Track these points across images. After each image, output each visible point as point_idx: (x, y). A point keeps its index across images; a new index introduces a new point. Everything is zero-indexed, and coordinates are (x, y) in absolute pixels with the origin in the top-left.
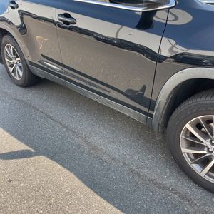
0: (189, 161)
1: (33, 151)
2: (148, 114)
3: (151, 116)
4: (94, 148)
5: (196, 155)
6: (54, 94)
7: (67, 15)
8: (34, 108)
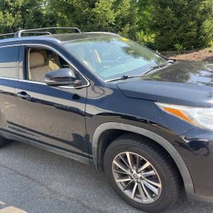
0: (122, 188)
1: (3, 203)
2: (89, 157)
3: (92, 158)
4: (55, 192)
5: (126, 183)
6: (23, 152)
7: (24, 93)
8: (4, 166)
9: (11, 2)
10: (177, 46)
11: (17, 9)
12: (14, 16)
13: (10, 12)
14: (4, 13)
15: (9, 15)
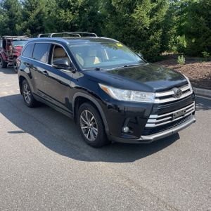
9: (73, 2)
10: (205, 53)
11: (76, 9)
12: (73, 14)
13: (71, 10)
14: (66, 11)
15: (69, 13)
